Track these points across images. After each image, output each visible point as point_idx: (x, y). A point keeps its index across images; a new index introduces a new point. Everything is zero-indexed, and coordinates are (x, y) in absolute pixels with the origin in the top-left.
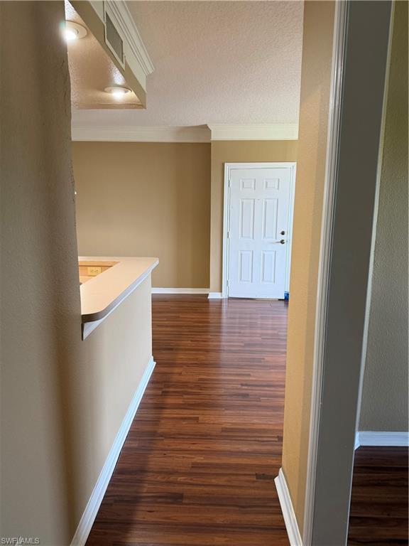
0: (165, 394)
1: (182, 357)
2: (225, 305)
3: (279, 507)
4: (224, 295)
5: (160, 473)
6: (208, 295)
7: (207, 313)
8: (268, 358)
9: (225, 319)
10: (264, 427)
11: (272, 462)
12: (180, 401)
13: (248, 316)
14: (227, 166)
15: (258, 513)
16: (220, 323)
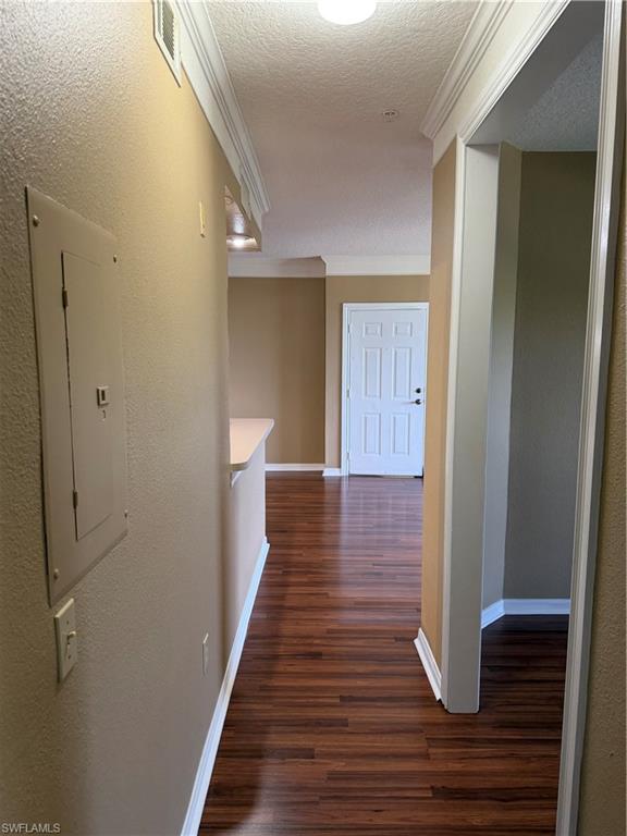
0: (287, 573)
1: (299, 538)
2: (345, 484)
3: (420, 661)
4: (344, 472)
5: (295, 637)
6: (322, 472)
7: (323, 492)
8: (403, 539)
9: (345, 500)
10: (402, 600)
11: (411, 628)
12: (305, 580)
13: (375, 496)
14: (346, 307)
15: (399, 665)
16: (339, 503)
